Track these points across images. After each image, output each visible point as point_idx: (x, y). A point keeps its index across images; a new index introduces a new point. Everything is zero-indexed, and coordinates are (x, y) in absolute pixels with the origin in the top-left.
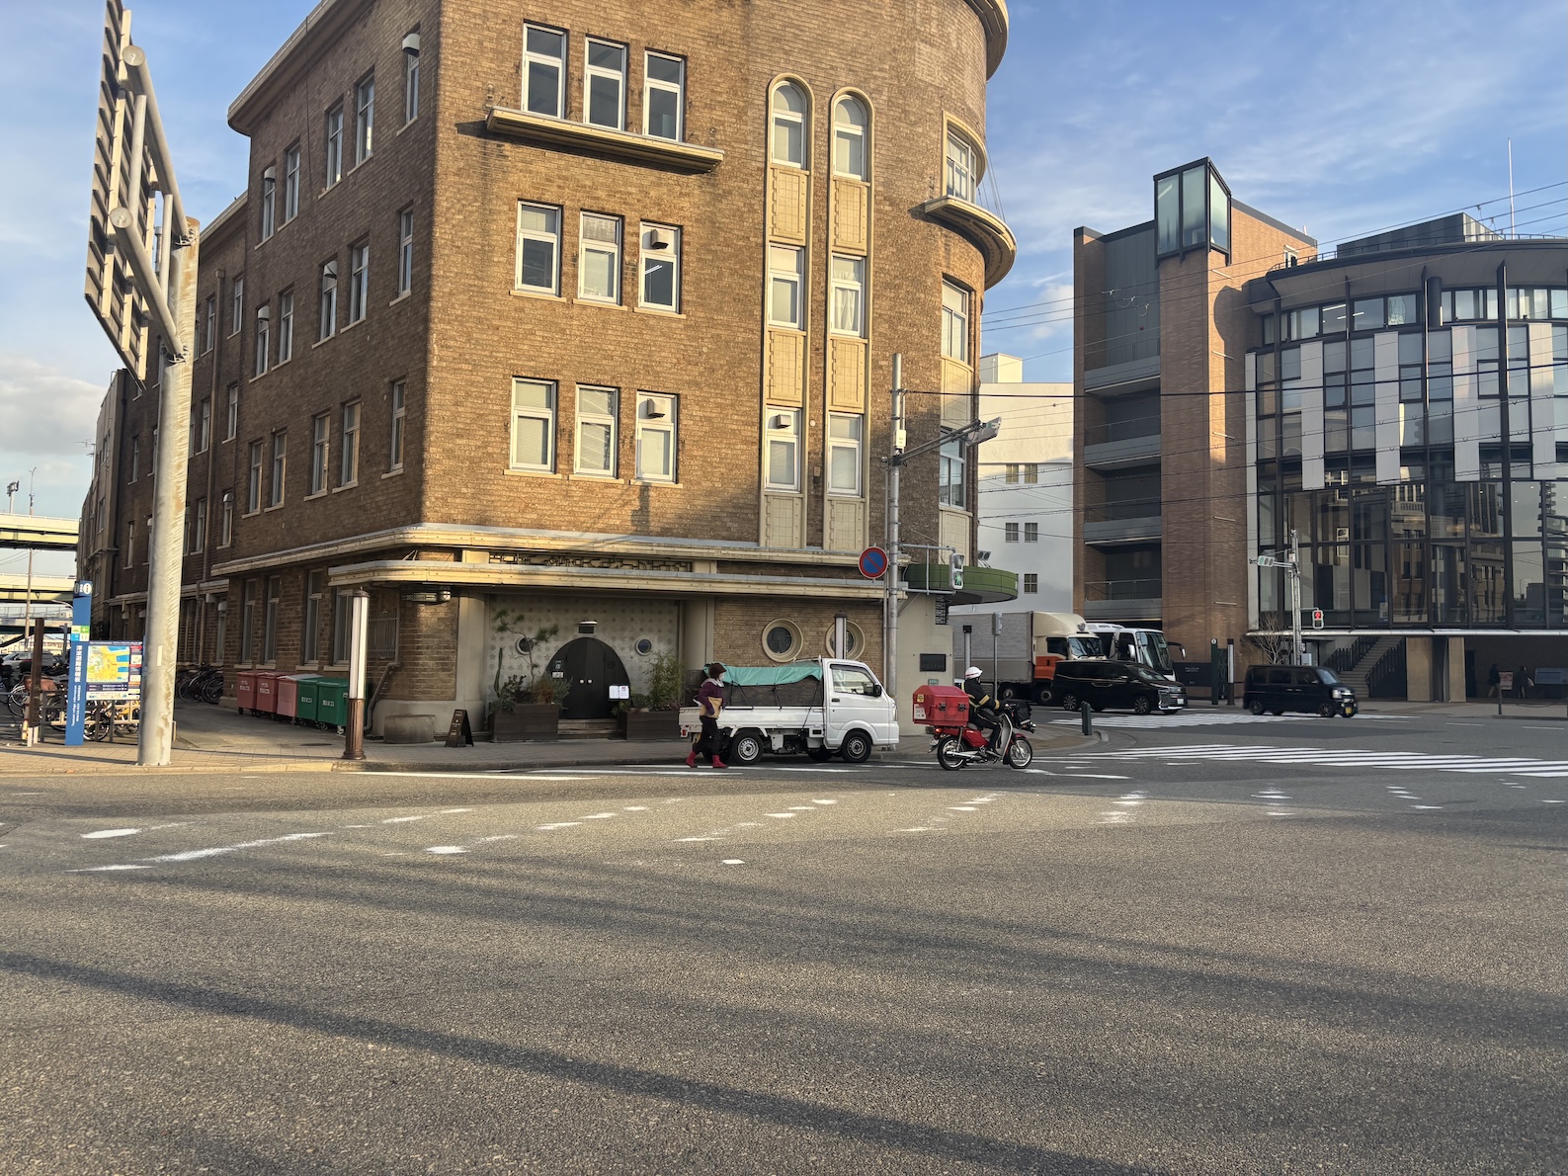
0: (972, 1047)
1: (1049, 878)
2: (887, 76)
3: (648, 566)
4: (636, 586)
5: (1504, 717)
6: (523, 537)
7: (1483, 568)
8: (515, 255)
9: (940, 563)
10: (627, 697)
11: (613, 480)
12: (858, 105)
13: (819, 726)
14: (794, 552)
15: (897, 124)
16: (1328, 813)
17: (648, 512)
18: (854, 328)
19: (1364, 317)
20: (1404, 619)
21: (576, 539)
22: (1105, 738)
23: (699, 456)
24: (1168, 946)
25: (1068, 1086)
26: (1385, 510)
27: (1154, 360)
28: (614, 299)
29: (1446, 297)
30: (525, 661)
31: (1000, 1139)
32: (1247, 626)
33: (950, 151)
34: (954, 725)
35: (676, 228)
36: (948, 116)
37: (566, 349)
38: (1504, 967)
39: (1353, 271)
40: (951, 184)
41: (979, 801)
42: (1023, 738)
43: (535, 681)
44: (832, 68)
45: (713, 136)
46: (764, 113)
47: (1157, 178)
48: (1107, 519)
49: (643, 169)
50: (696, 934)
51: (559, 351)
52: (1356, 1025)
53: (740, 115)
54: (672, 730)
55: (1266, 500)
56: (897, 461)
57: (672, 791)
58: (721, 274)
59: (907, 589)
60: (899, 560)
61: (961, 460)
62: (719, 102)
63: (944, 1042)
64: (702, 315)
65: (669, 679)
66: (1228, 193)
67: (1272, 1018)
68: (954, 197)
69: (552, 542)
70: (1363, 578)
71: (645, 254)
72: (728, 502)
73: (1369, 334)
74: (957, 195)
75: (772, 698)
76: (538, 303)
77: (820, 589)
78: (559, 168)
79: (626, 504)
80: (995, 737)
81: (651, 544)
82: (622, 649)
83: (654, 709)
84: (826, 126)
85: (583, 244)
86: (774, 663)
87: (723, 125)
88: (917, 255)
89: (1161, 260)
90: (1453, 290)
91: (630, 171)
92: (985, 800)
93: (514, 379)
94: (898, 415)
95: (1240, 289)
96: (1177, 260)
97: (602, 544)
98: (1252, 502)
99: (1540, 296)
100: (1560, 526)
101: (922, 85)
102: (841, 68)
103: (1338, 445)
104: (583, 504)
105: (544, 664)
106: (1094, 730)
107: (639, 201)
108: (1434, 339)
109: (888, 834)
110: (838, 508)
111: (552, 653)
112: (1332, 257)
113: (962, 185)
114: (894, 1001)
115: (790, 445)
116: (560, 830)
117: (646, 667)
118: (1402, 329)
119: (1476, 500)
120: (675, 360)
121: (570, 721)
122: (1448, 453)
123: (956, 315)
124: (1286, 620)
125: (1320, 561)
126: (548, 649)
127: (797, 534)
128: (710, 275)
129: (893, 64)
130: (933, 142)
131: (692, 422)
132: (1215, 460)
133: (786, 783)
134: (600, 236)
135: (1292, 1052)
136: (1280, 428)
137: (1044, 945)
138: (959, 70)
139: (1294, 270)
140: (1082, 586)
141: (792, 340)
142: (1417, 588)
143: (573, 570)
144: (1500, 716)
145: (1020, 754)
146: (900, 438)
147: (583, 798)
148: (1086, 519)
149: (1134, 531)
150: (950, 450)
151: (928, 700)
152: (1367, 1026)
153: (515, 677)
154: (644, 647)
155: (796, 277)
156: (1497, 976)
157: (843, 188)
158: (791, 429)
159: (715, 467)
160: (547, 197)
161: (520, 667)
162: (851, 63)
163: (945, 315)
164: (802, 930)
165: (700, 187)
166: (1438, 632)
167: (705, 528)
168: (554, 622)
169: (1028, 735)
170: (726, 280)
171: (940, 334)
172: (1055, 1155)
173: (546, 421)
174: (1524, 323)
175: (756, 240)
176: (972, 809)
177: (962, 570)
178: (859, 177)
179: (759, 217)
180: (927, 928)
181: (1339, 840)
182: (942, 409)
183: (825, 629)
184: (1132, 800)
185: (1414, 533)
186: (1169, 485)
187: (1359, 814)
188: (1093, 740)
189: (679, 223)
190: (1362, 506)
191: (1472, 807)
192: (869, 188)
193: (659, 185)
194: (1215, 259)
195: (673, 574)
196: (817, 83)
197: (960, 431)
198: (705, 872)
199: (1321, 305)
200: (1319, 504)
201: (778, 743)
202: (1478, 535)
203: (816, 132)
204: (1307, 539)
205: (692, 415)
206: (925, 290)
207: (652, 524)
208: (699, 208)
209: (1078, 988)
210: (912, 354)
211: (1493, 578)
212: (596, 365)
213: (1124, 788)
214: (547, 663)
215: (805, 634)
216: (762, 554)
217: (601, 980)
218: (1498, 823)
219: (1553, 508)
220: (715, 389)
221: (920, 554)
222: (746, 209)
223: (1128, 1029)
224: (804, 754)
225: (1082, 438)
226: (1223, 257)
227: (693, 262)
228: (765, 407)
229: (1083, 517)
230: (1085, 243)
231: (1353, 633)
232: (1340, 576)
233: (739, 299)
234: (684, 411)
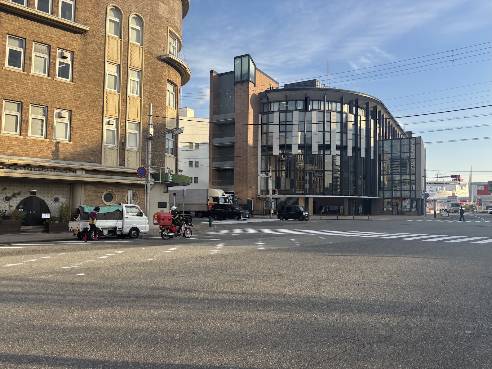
0: (155, 331)
1: (190, 272)
2: (149, 11)
3: (58, 171)
4: (53, 178)
5: (322, 219)
6: (7, 159)
7: (319, 179)
8: (5, 54)
9: (165, 173)
10: (49, 217)
11: (45, 140)
12: (139, 19)
13: (121, 227)
14: (114, 167)
15: (152, 28)
16: (274, 248)
17: (59, 151)
18: (137, 94)
19: (291, 106)
20: (299, 192)
21: (29, 160)
22: (216, 227)
23: (79, 133)
24: (223, 292)
25: (185, 341)
26: (294, 162)
27: (233, 114)
28: (46, 75)
29: (311, 102)
30: (7, 205)
31: (159, 362)
32: (257, 194)
33: (170, 39)
34: (167, 225)
35: (71, 52)
36: (169, 28)
37: (26, 91)
38: (314, 290)
39: (288, 93)
40: (170, 50)
41: (173, 249)
42: (189, 228)
43: (11, 212)
44: (130, 5)
45: (86, 21)
46: (105, 16)
47: (235, 58)
48: (219, 161)
49: (58, 30)
50: (60, 301)
51: (23, 91)
52: (273, 311)
53: (96, 16)
54: (66, 229)
55: (263, 157)
56: (150, 138)
57: (63, 250)
58: (88, 70)
59: (154, 181)
60: (151, 171)
61: (173, 140)
62: (88, 10)
63: (146, 331)
64: (81, 84)
65: (66, 211)
66: (255, 66)
67: (250, 311)
68: (171, 55)
69: (18, 161)
70: (288, 180)
71: (59, 60)
72: (90, 149)
73: (291, 111)
74: (172, 54)
75: (104, 217)
76: (15, 74)
77: (123, 180)
78: (24, 25)
79: (49, 148)
80: (180, 228)
81: (59, 163)
82: (48, 200)
83: (60, 222)
84: (128, 25)
85: (34, 54)
86: (106, 205)
87: (89, 18)
88: (158, 72)
89: (236, 83)
90: (313, 101)
91: (53, 29)
92: (175, 248)
93: (4, 100)
94: (151, 123)
95: (258, 94)
96: (240, 84)
97: (39, 162)
98: (259, 157)
99: (334, 104)
100: (337, 168)
101: (161, 16)
102: (133, 6)
103: (283, 143)
104: (32, 148)
105: (15, 206)
106: (212, 225)
107: (56, 40)
108: (307, 114)
109: (140, 262)
110: (131, 153)
111: (19, 202)
112: (282, 88)
113: (174, 51)
114: (131, 318)
115: (113, 131)
116: (13, 266)
117: (57, 207)
118: (300, 111)
119: (317, 160)
120: (70, 99)
121: (26, 226)
122: (310, 146)
123: (171, 93)
124: (267, 192)
125: (277, 176)
126: (17, 200)
127: (115, 161)
128: (83, 70)
129: (151, 8)
130: (164, 36)
131: (76, 121)
132: (250, 145)
133: (107, 246)
134: (41, 51)
135: (255, 321)
136: (268, 137)
137: (184, 295)
138: (173, 14)
139: (272, 91)
140: (211, 181)
141: (115, 96)
142: (302, 184)
143: (27, 171)
144: (321, 219)
145: (188, 233)
146: (152, 131)
147: (26, 254)
148: (213, 161)
149: (227, 165)
150: (169, 136)
151: (159, 218)
152: (276, 311)
153: (3, 210)
154: (57, 200)
155: (116, 75)
156: (312, 293)
157: (133, 47)
158: (114, 126)
159: (85, 137)
160: (19, 35)
161: (5, 207)
162: (136, 5)
163: (168, 93)
164: (102, 297)
165: (80, 39)
166: (307, 196)
167: (81, 158)
168: (19, 190)
169: (191, 227)
170: (90, 73)
171: (166, 99)
172: (177, 365)
173: (17, 116)
174: (330, 111)
175: (101, 60)
176: (170, 252)
177: (172, 175)
178: (139, 44)
179: (103, 52)
180: (147, 292)
181: (276, 255)
182: (167, 123)
183: (125, 194)
184: (220, 246)
185: (302, 168)
186: (237, 152)
187: (283, 247)
188: (212, 228)
189: (72, 50)
190: (289, 160)
191: (311, 244)
192: (143, 48)
193: (64, 36)
194: (251, 85)
195: (68, 174)
196: (124, 9)
197: (171, 130)
198: (69, 279)
199: (279, 102)
200: (278, 159)
201: (105, 232)
202: (317, 170)
203: (124, 26)
204: (274, 169)
205: (76, 118)
206: (161, 84)
207: (60, 156)
208: (80, 46)
209: (194, 308)
210: (156, 104)
211: (321, 181)
212: (38, 97)
213: (218, 242)
214: (17, 205)
215: (117, 196)
216: (103, 168)
217: (18, 322)
218: (317, 249)
219: (336, 163)
220: (86, 110)
221: (159, 170)
222: (98, 49)
223: (207, 320)
224: (116, 236)
225: (212, 136)
226: (253, 84)
227: (77, 65)
228: (104, 118)
229: (212, 160)
230: (213, 75)
231: (285, 196)
232: (282, 180)
233: (95, 80)
234: (73, 117)
